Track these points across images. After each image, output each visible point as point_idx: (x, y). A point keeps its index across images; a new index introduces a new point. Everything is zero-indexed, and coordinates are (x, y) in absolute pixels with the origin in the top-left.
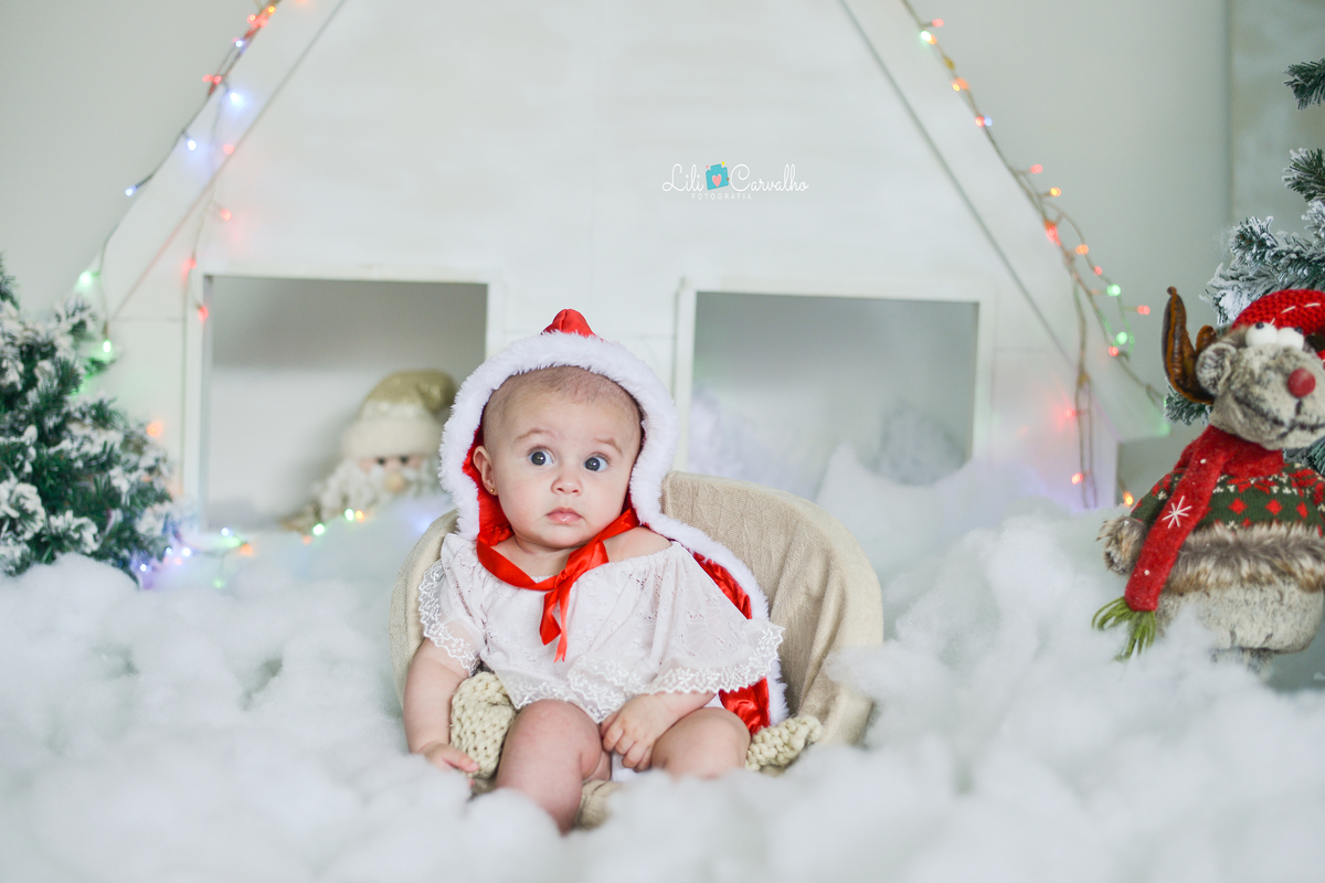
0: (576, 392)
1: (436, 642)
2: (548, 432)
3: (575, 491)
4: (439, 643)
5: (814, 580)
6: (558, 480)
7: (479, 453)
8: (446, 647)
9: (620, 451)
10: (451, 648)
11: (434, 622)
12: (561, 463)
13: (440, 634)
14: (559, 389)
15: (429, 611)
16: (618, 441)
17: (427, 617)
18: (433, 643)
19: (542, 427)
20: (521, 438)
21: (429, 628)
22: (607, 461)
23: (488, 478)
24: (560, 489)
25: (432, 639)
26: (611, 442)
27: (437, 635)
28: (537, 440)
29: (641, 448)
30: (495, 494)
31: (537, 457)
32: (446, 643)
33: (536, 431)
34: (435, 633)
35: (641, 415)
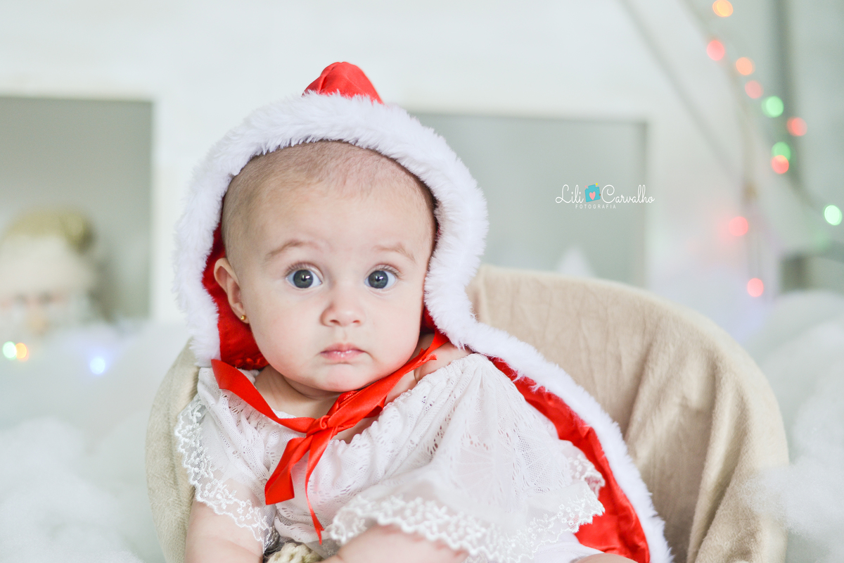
0: (344, 183)
1: (215, 508)
2: (311, 244)
3: (356, 321)
4: (220, 509)
5: (692, 387)
6: (331, 307)
7: (221, 268)
8: (231, 514)
9: (411, 258)
10: (237, 515)
11: (210, 481)
12: (333, 283)
13: (219, 496)
14: (320, 181)
15: (199, 466)
16: (408, 246)
17: (197, 474)
18: (211, 510)
19: (302, 237)
20: (274, 253)
21: (203, 489)
22: (395, 274)
23: (236, 300)
24: (334, 321)
25: (209, 504)
26: (399, 248)
27: (215, 498)
28: (296, 255)
29: (434, 245)
30: (246, 321)
31: (301, 277)
32: (229, 508)
33: (295, 244)
34: (211, 495)
35: (433, 203)
